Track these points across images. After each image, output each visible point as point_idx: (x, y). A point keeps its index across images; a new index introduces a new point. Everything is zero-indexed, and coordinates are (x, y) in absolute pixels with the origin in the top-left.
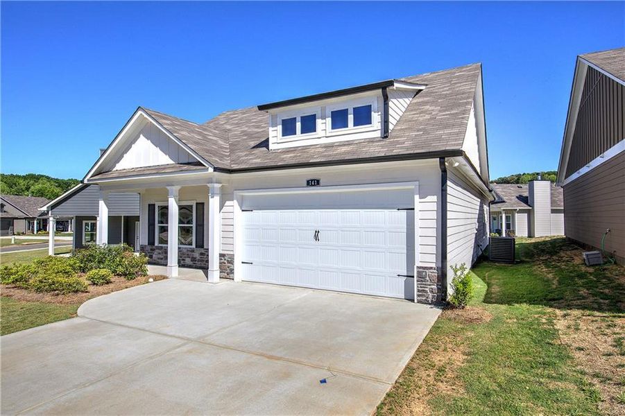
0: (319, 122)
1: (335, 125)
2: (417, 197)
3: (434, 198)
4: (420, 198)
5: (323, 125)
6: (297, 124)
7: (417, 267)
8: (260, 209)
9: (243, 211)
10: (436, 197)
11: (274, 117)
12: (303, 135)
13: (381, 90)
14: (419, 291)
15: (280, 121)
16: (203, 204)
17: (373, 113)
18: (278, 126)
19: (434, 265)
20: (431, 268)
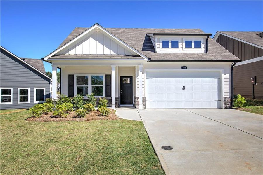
0: (180, 44)
1: (186, 46)
2: (223, 74)
3: (228, 75)
4: (224, 74)
5: (182, 45)
6: (170, 43)
7: (224, 97)
8: (156, 78)
9: (147, 78)
10: (229, 74)
11: (159, 39)
12: (172, 48)
13: (207, 36)
14: (224, 105)
15: (161, 41)
16: (110, 75)
17: (201, 44)
18: (160, 43)
19: (228, 96)
20: (228, 97)
